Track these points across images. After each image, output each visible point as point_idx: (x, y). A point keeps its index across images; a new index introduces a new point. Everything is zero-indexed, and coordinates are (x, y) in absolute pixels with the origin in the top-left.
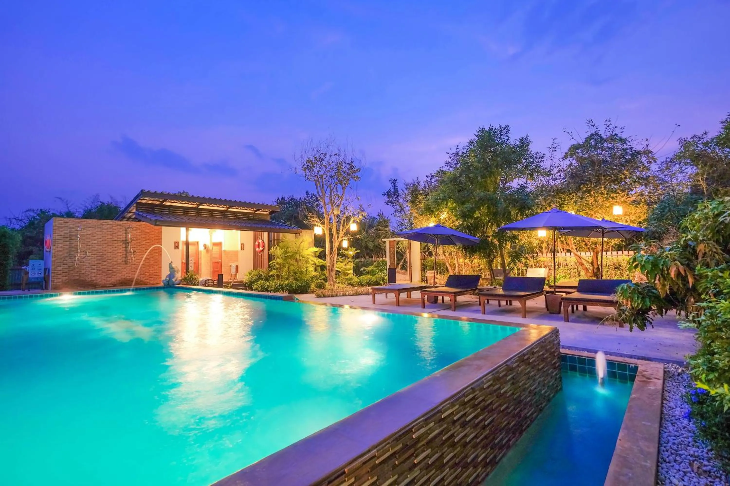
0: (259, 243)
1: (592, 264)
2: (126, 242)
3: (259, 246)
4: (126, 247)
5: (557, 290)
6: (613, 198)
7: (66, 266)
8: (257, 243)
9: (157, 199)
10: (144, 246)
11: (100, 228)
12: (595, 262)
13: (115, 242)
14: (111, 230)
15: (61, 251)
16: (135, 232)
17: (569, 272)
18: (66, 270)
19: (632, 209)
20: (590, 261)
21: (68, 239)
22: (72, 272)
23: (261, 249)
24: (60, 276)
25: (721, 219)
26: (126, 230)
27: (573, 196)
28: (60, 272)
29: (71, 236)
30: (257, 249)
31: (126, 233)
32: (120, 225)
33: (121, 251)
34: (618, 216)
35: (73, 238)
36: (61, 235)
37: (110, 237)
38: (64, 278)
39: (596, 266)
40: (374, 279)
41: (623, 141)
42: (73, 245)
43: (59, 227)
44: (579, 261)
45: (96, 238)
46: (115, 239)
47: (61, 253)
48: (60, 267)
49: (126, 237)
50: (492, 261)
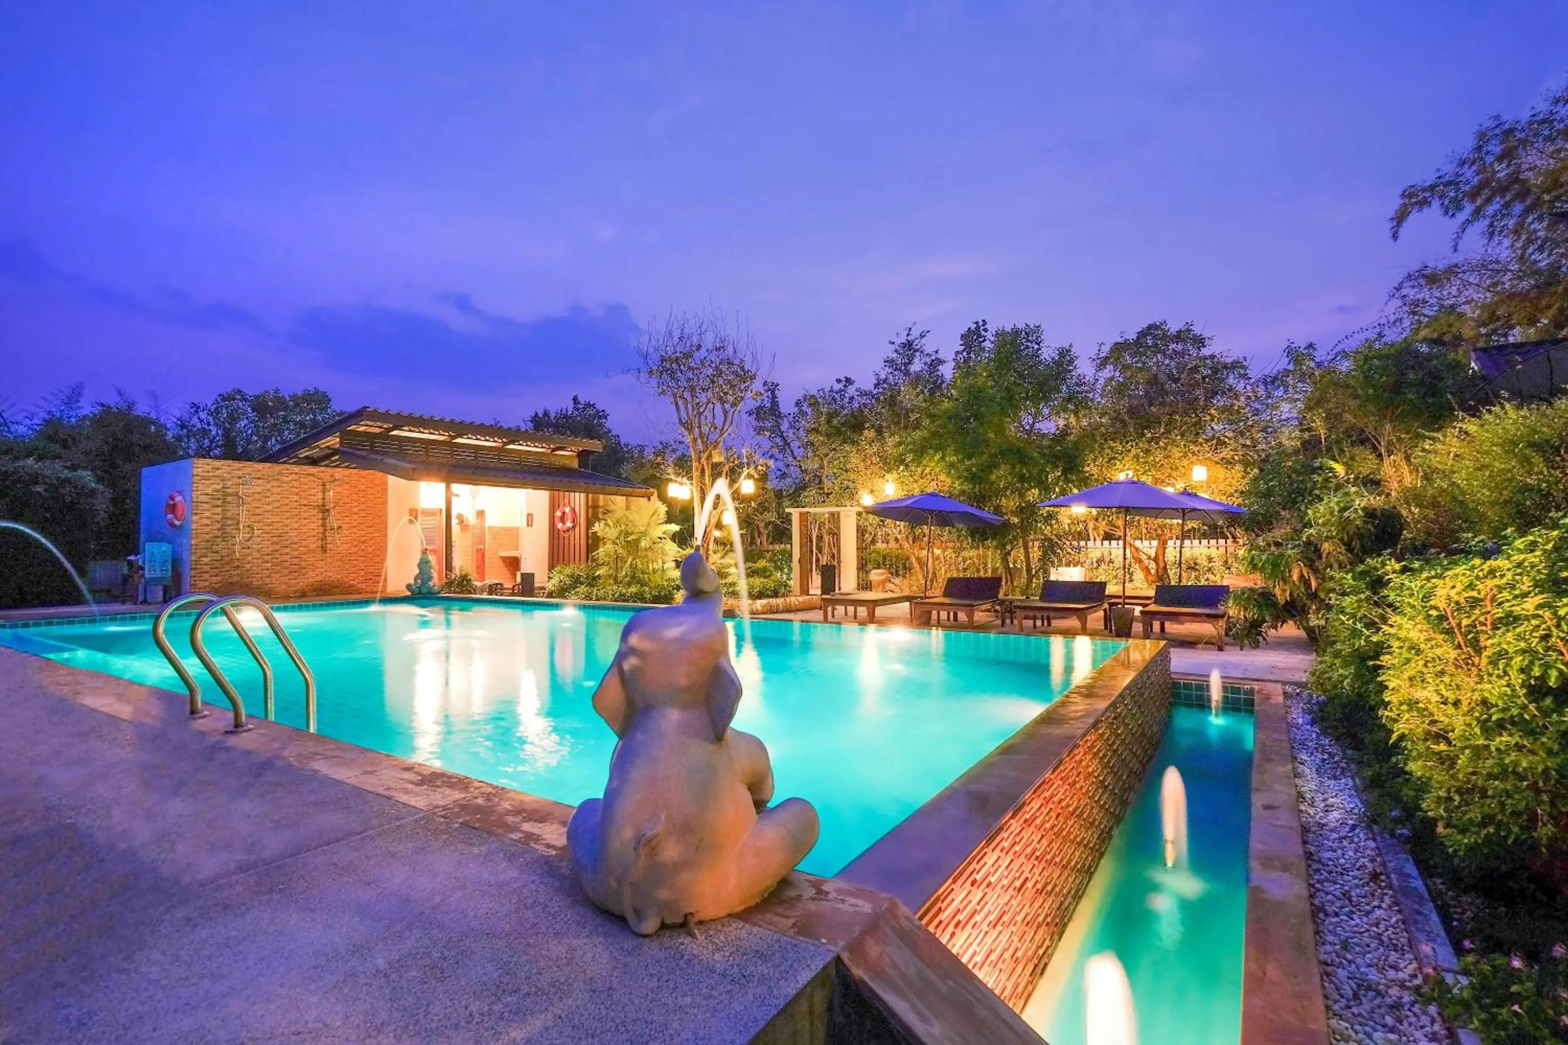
0: (564, 513)
1: (1156, 560)
2: (324, 510)
3: (562, 519)
4: (324, 519)
5: (1127, 601)
6: (1194, 454)
7: (217, 557)
8: (558, 514)
9: (379, 424)
10: (355, 517)
11: (278, 480)
12: (1161, 557)
13: (305, 508)
14: (295, 484)
15: (207, 525)
16: (339, 489)
17: (1115, 573)
18: (217, 564)
19: (1221, 472)
20: (1153, 555)
21: (219, 503)
22: (227, 568)
23: (569, 524)
24: (206, 576)
25: (1346, 514)
26: (324, 485)
27: (1132, 446)
28: (206, 568)
29: (226, 495)
30: (560, 526)
31: (324, 491)
32: (313, 475)
33: (314, 526)
34: (1199, 482)
35: (229, 499)
36: (207, 494)
37: (296, 498)
38: (214, 579)
39: (1162, 565)
40: (770, 584)
41: (1200, 342)
42: (229, 514)
43: (204, 478)
44: (1136, 555)
45: (270, 500)
46: (305, 502)
47: (207, 529)
48: (207, 557)
49: (324, 499)
50: (1009, 554)
